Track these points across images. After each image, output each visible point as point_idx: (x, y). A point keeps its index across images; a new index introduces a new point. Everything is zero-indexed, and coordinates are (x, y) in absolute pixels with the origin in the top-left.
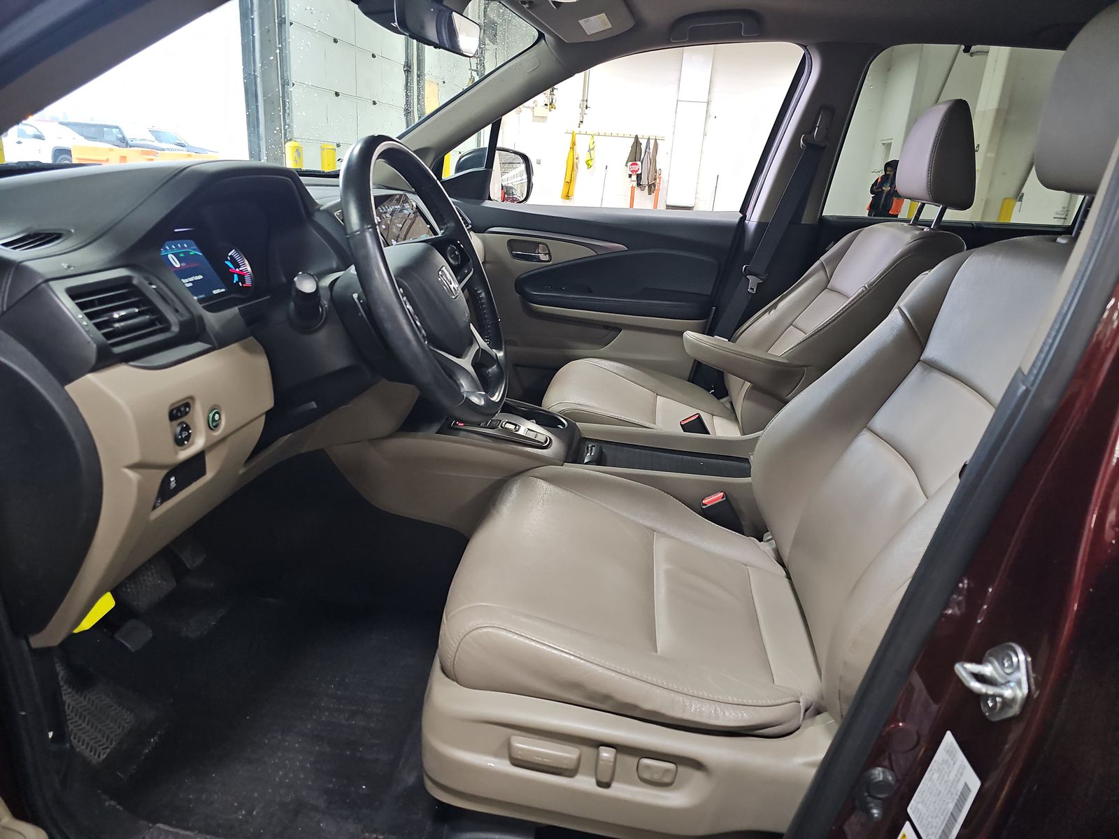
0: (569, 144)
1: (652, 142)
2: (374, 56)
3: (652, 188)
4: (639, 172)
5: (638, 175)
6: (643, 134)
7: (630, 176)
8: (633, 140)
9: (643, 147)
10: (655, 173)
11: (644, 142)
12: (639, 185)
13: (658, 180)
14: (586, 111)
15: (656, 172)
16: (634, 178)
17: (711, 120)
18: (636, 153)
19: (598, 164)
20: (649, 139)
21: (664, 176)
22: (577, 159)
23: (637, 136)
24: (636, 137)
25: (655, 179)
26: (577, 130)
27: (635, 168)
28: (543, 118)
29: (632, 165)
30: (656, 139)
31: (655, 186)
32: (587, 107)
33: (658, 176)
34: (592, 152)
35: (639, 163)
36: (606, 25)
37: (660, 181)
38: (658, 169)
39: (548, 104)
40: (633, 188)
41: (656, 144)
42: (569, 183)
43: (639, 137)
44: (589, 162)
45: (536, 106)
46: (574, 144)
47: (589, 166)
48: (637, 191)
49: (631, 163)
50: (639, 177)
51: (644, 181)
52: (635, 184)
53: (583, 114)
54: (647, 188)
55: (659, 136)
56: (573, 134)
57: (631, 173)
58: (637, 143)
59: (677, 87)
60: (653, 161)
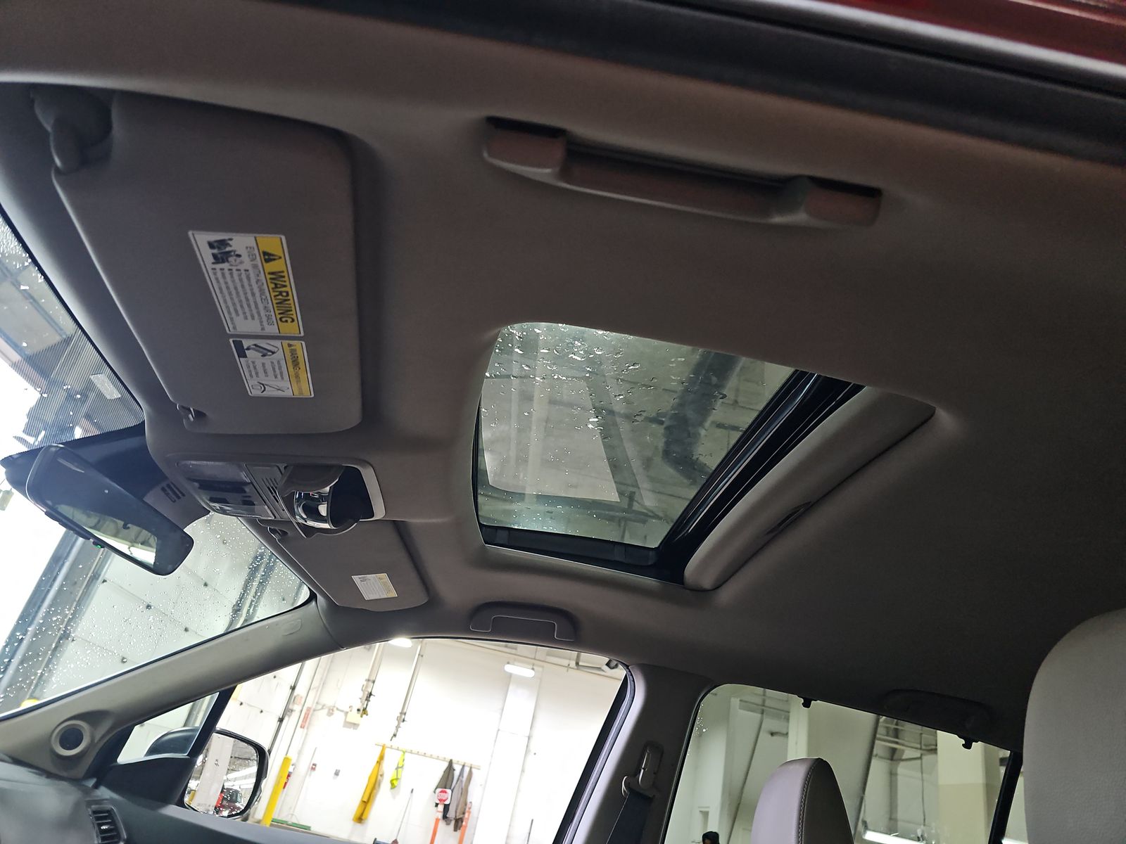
0: (376, 758)
1: (467, 770)
2: (186, 630)
3: (459, 824)
4: (447, 802)
5: (445, 805)
6: (459, 759)
7: (437, 805)
8: (446, 765)
9: (457, 773)
10: (464, 807)
11: (457, 768)
12: (445, 817)
13: (466, 815)
14: (402, 724)
15: (466, 805)
16: (441, 808)
17: (530, 757)
18: (447, 779)
19: (404, 786)
20: (464, 766)
21: (474, 810)
22: (381, 775)
23: (451, 760)
24: (451, 763)
25: (464, 813)
26: (388, 743)
27: (443, 796)
28: (355, 725)
29: (441, 792)
30: (471, 768)
31: (462, 822)
32: (404, 721)
33: (467, 809)
34: (400, 770)
35: (449, 791)
36: (389, 591)
37: (469, 815)
38: (468, 801)
39: (362, 709)
40: (437, 820)
41: (470, 773)
42: (366, 803)
43: (454, 761)
44: (394, 782)
45: (351, 711)
46: (382, 758)
47: (393, 786)
48: (442, 824)
49: (439, 790)
50: (446, 808)
51: (451, 814)
52: (440, 815)
53: (398, 727)
54: (453, 822)
55: (475, 763)
56: (384, 747)
57: (438, 802)
58: (450, 768)
59: (499, 716)
60: (464, 792)
